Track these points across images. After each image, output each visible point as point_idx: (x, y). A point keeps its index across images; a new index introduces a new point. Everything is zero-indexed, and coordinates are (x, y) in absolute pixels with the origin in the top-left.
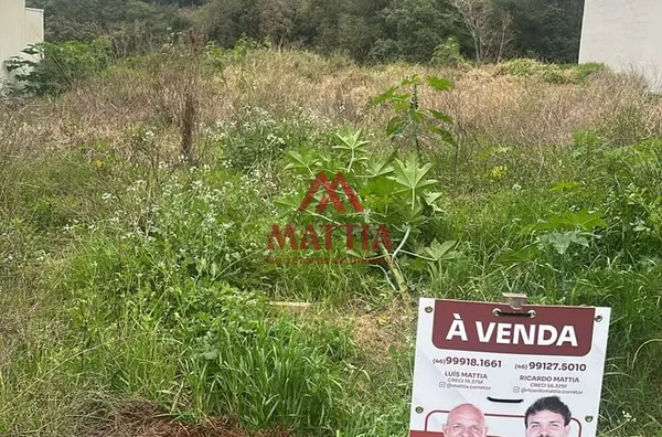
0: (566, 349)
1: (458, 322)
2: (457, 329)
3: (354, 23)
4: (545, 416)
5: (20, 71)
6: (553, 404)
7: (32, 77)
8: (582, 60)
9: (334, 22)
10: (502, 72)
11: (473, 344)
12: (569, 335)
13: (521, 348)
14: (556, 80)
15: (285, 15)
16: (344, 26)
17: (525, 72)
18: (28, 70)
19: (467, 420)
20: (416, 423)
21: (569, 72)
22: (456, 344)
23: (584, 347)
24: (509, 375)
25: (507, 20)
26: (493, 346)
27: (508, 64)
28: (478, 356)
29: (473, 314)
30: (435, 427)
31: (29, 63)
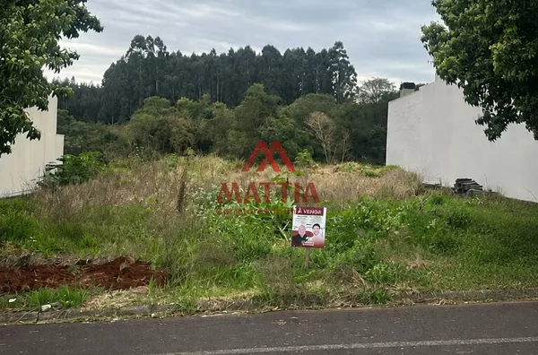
0: (319, 215)
1: (300, 209)
3: (238, 137)
4: (316, 227)
6: (317, 225)
7: (60, 174)
9: (224, 134)
10: (337, 170)
11: (303, 214)
12: (319, 212)
16: (231, 139)
18: (55, 170)
19: (302, 228)
20: (293, 229)
22: (300, 213)
23: (322, 214)
25: (347, 136)
26: (306, 214)
28: (304, 216)
29: (303, 208)
30: (297, 229)
31: (57, 166)
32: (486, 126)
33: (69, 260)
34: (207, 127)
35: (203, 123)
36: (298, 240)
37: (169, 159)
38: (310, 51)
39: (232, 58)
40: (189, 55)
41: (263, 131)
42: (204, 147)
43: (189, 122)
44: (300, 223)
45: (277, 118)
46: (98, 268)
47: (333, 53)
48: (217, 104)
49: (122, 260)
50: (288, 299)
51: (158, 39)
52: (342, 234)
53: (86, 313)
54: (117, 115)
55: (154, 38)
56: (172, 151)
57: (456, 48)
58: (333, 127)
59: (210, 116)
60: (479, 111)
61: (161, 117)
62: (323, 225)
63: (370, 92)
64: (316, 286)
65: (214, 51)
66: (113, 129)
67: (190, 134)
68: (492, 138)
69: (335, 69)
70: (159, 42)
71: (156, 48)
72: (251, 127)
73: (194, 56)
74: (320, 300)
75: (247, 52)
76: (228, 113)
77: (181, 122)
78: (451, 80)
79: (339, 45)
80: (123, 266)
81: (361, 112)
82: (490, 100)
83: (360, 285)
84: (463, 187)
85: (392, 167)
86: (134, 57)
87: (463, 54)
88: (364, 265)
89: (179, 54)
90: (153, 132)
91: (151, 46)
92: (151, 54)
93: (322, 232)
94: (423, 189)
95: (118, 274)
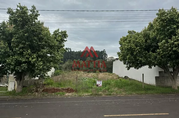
11: (98, 81)
21: (111, 74)
31: (54, 73)
32: (127, 68)
33: (60, 88)
36: (97, 85)
38: (99, 51)
40: (76, 51)
44: (98, 83)
46: (65, 90)
47: (103, 52)
49: (69, 88)
50: (96, 95)
52: (105, 85)
53: (65, 96)
55: (69, 48)
57: (122, 56)
60: (126, 66)
62: (101, 83)
63: (110, 59)
64: (100, 93)
65: (80, 51)
68: (128, 70)
69: (103, 54)
71: (70, 50)
73: (77, 52)
74: (101, 95)
75: (87, 51)
78: (121, 61)
79: (104, 50)
80: (69, 89)
82: (127, 64)
83: (107, 93)
84: (126, 77)
85: (114, 74)
87: (123, 57)
88: (108, 89)
89: (74, 51)
92: (68, 51)
93: (101, 84)
94: (119, 78)
95: (69, 90)
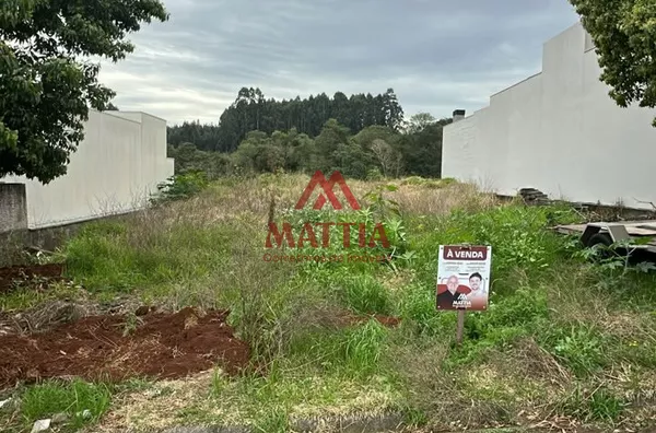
0: (480, 259)
1: (450, 251)
2: (450, 254)
3: (318, 159)
4: (475, 278)
5: (164, 189)
6: (477, 275)
7: (171, 192)
8: (444, 176)
9: (308, 158)
10: (405, 183)
11: (455, 258)
12: (481, 254)
13: (468, 259)
14: (432, 186)
15: (281, 156)
16: (314, 161)
17: (416, 183)
18: (167, 189)
19: (453, 280)
20: (439, 282)
21: (438, 182)
22: (450, 258)
23: (485, 258)
24: (465, 266)
25: (400, 156)
26: (460, 258)
27: (407, 179)
28: (457, 261)
29: (455, 249)
30: (444, 283)
31: (169, 185)
34: (295, 152)
35: (291, 150)
37: (261, 177)
38: (369, 95)
39: (312, 102)
40: (280, 101)
41: (337, 154)
42: (293, 167)
43: (280, 149)
45: (347, 144)
47: (386, 97)
48: (302, 135)
51: (258, 90)
54: (229, 146)
55: (255, 88)
56: (268, 170)
58: (390, 150)
59: (296, 144)
61: (260, 145)
62: (486, 274)
63: (417, 123)
65: (298, 98)
66: (225, 156)
67: (282, 159)
69: (387, 108)
70: (258, 91)
71: (257, 96)
72: (327, 151)
73: (284, 101)
75: (323, 98)
76: (311, 142)
77: (275, 149)
79: (390, 90)
81: (410, 140)
84: (529, 195)
85: (448, 181)
86: (241, 104)
90: (254, 158)
91: (253, 95)
92: (253, 101)
93: (484, 286)
